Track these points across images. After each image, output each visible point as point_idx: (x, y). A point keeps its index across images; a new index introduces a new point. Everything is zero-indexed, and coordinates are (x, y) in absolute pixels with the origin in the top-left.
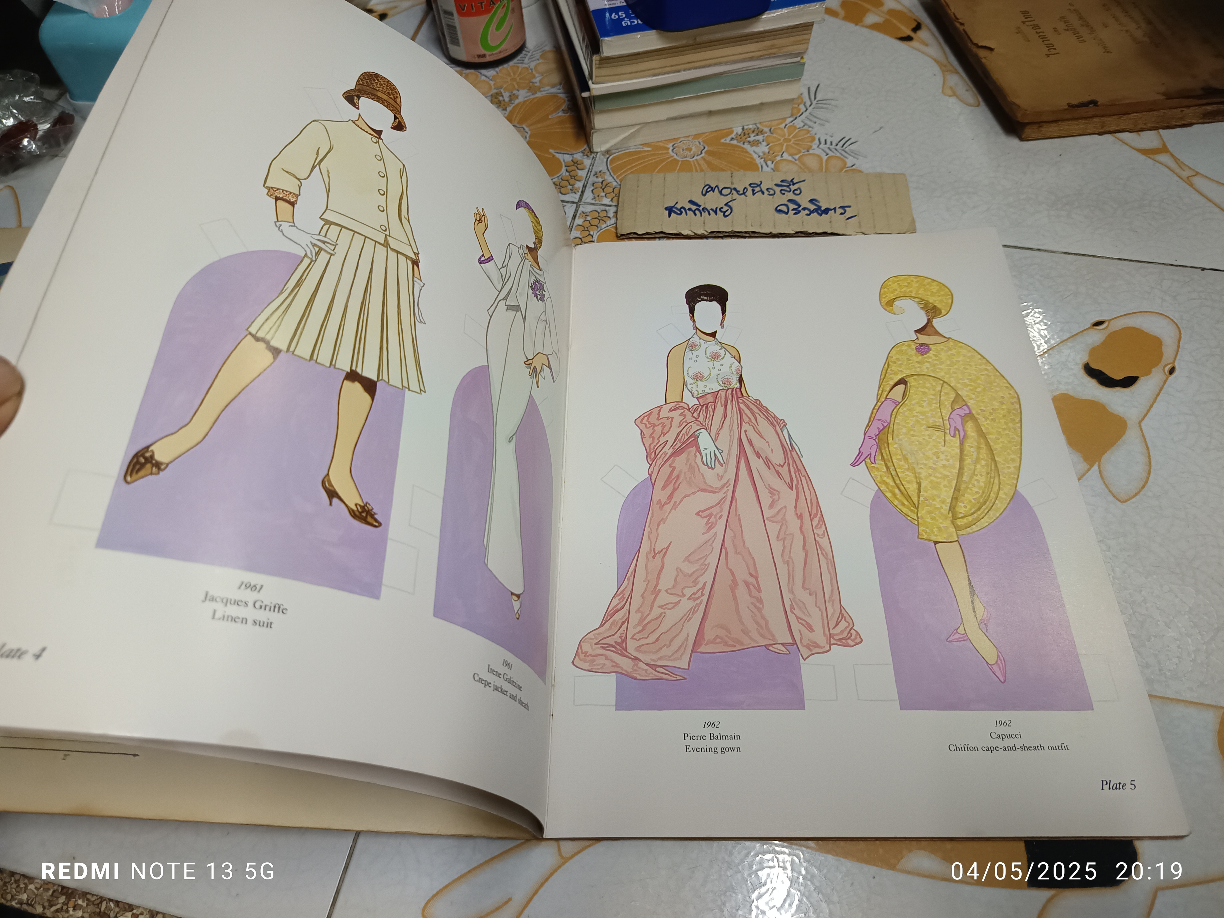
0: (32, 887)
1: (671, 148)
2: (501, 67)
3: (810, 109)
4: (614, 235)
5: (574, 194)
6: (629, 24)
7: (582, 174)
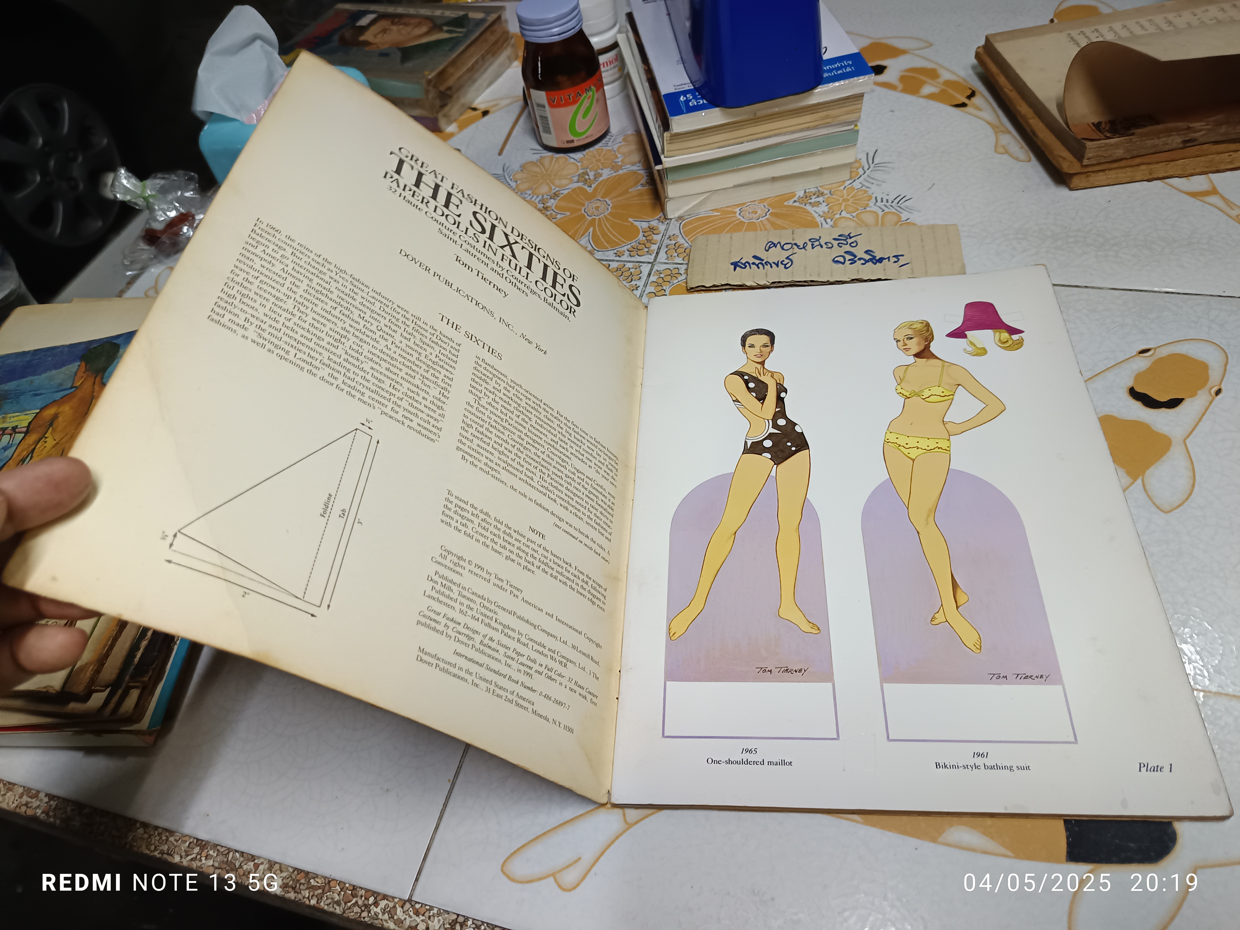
0: (172, 839)
1: (739, 212)
2: (587, 151)
3: (868, 172)
4: (685, 289)
5: (649, 255)
6: (696, 104)
7: (657, 238)
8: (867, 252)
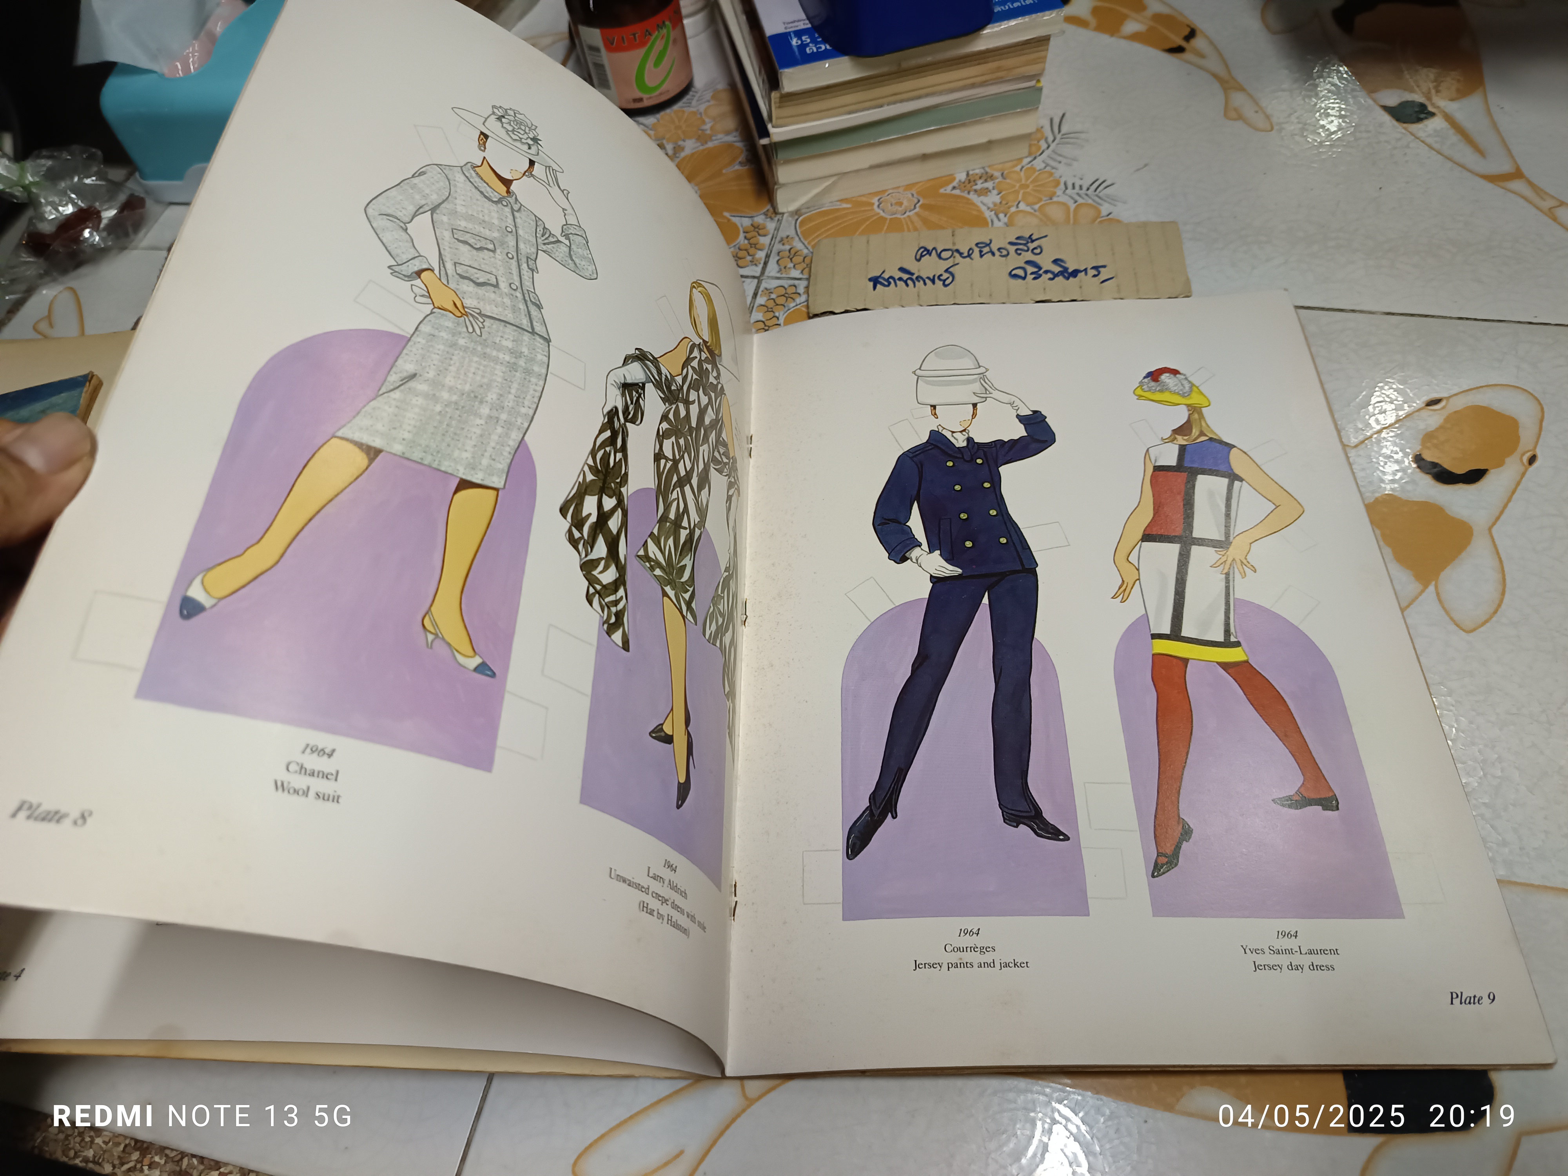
1: (877, 204)
3: (1053, 146)
4: (806, 316)
5: (754, 266)
6: (815, 50)
7: (765, 241)
8: (1056, 262)
